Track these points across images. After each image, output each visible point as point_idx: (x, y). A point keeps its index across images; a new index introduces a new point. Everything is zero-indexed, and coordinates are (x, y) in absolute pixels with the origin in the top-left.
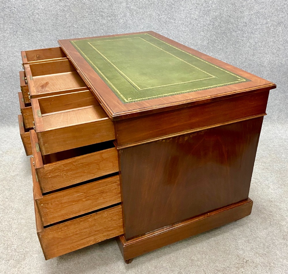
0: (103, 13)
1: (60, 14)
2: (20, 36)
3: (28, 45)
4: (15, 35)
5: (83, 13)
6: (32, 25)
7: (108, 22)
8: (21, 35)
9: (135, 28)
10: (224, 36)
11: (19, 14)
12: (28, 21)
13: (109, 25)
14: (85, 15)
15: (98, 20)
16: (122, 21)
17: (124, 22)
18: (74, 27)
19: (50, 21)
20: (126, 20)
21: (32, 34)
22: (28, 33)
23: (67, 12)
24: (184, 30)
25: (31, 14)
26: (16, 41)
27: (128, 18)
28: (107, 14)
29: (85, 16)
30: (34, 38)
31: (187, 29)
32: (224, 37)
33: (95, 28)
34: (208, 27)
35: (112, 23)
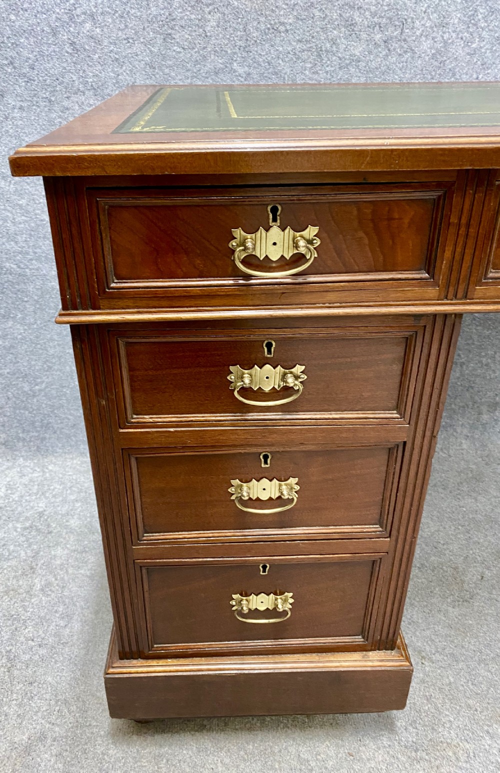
0: (356, 14)
1: (182, 18)
5: (273, 11)
6: (65, 65)
7: (370, 53)
8: (21, 108)
11: (13, 17)
12: (51, 49)
13: (373, 65)
14: (282, 19)
15: (334, 42)
16: (426, 45)
17: (433, 51)
18: (235, 71)
19: (137, 47)
20: (445, 42)
22: (50, 101)
23: (211, 8)
25: (66, 18)
27: (454, 35)
28: (373, 15)
29: (282, 24)
33: (316, 77)
35: (387, 56)
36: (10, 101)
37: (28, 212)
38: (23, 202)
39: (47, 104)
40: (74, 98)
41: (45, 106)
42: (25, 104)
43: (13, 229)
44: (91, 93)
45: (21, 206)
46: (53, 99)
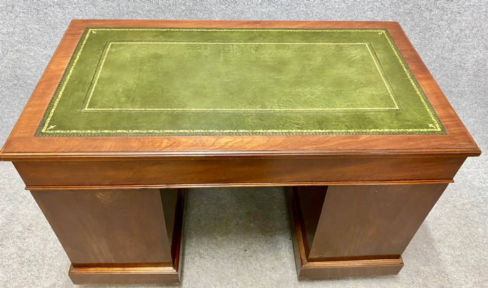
2: (21, 15)
3: (39, 30)
4: (11, 12)
8: (23, 12)
9: (246, 3)
10: (409, 19)
21: (46, 11)
22: (37, 10)
24: (337, 6)
26: (14, 24)
30: (50, 19)
31: (343, 5)
32: (407, 20)
34: (383, 2)
36: (17, 9)
37: (35, 59)
38: (32, 54)
39: (36, 11)
40: (49, 9)
41: (35, 12)
42: (25, 11)
43: (28, 66)
44: (57, 6)
45: (31, 56)
46: (39, 9)
